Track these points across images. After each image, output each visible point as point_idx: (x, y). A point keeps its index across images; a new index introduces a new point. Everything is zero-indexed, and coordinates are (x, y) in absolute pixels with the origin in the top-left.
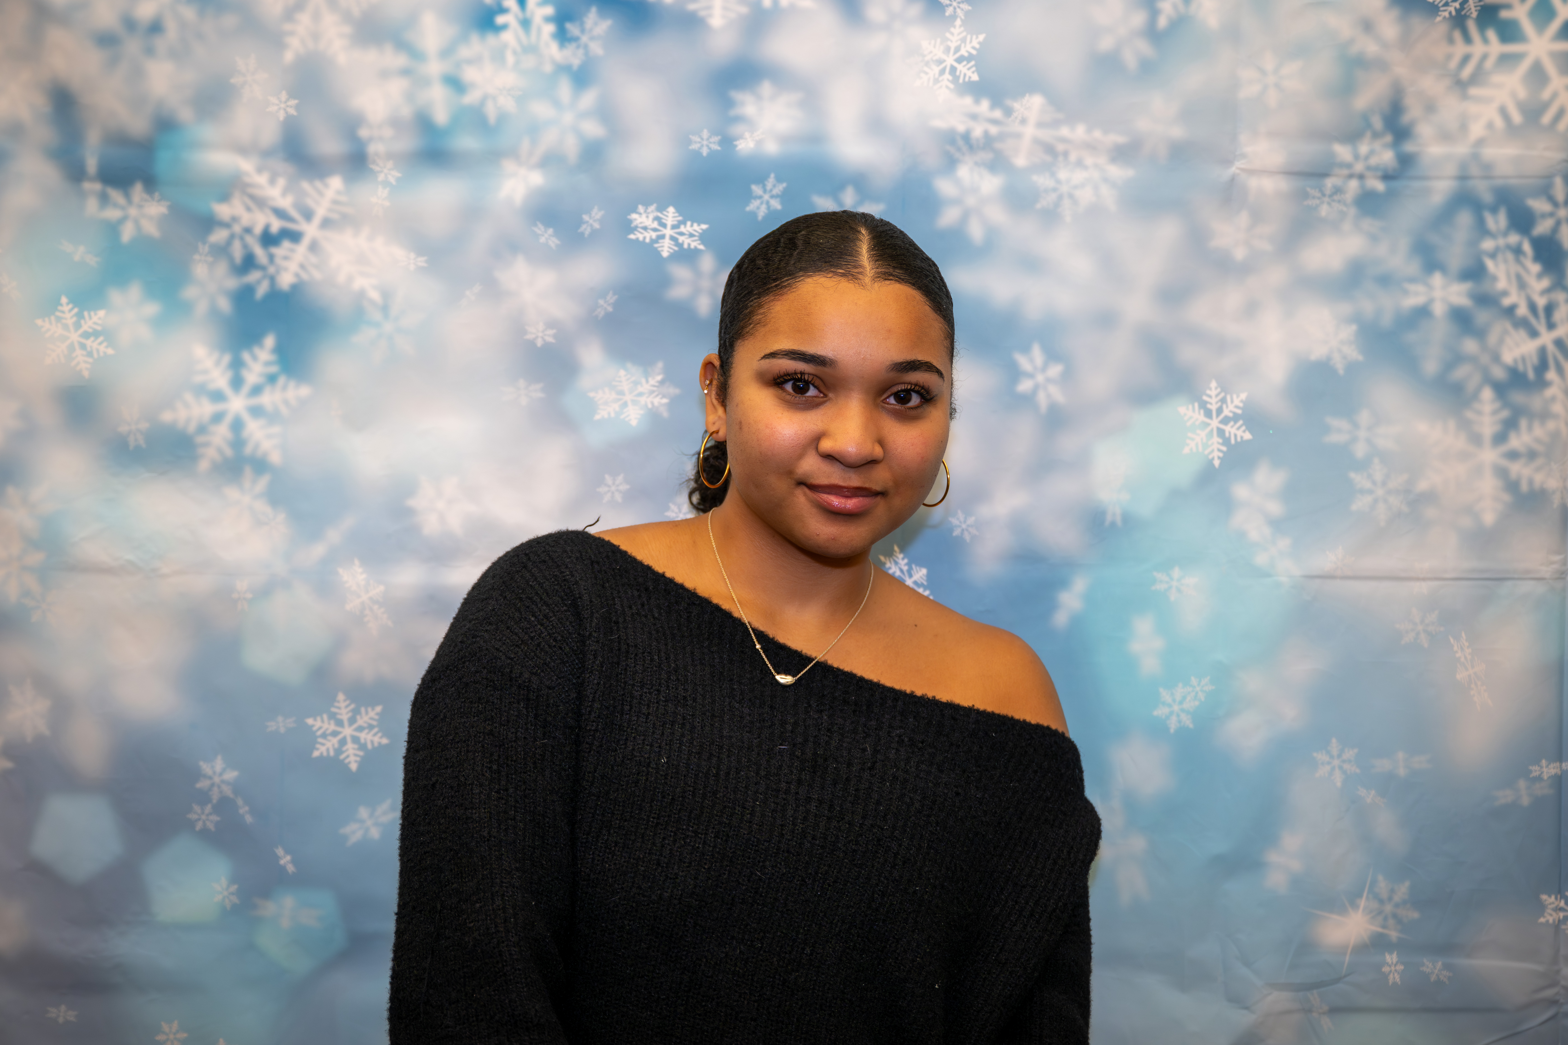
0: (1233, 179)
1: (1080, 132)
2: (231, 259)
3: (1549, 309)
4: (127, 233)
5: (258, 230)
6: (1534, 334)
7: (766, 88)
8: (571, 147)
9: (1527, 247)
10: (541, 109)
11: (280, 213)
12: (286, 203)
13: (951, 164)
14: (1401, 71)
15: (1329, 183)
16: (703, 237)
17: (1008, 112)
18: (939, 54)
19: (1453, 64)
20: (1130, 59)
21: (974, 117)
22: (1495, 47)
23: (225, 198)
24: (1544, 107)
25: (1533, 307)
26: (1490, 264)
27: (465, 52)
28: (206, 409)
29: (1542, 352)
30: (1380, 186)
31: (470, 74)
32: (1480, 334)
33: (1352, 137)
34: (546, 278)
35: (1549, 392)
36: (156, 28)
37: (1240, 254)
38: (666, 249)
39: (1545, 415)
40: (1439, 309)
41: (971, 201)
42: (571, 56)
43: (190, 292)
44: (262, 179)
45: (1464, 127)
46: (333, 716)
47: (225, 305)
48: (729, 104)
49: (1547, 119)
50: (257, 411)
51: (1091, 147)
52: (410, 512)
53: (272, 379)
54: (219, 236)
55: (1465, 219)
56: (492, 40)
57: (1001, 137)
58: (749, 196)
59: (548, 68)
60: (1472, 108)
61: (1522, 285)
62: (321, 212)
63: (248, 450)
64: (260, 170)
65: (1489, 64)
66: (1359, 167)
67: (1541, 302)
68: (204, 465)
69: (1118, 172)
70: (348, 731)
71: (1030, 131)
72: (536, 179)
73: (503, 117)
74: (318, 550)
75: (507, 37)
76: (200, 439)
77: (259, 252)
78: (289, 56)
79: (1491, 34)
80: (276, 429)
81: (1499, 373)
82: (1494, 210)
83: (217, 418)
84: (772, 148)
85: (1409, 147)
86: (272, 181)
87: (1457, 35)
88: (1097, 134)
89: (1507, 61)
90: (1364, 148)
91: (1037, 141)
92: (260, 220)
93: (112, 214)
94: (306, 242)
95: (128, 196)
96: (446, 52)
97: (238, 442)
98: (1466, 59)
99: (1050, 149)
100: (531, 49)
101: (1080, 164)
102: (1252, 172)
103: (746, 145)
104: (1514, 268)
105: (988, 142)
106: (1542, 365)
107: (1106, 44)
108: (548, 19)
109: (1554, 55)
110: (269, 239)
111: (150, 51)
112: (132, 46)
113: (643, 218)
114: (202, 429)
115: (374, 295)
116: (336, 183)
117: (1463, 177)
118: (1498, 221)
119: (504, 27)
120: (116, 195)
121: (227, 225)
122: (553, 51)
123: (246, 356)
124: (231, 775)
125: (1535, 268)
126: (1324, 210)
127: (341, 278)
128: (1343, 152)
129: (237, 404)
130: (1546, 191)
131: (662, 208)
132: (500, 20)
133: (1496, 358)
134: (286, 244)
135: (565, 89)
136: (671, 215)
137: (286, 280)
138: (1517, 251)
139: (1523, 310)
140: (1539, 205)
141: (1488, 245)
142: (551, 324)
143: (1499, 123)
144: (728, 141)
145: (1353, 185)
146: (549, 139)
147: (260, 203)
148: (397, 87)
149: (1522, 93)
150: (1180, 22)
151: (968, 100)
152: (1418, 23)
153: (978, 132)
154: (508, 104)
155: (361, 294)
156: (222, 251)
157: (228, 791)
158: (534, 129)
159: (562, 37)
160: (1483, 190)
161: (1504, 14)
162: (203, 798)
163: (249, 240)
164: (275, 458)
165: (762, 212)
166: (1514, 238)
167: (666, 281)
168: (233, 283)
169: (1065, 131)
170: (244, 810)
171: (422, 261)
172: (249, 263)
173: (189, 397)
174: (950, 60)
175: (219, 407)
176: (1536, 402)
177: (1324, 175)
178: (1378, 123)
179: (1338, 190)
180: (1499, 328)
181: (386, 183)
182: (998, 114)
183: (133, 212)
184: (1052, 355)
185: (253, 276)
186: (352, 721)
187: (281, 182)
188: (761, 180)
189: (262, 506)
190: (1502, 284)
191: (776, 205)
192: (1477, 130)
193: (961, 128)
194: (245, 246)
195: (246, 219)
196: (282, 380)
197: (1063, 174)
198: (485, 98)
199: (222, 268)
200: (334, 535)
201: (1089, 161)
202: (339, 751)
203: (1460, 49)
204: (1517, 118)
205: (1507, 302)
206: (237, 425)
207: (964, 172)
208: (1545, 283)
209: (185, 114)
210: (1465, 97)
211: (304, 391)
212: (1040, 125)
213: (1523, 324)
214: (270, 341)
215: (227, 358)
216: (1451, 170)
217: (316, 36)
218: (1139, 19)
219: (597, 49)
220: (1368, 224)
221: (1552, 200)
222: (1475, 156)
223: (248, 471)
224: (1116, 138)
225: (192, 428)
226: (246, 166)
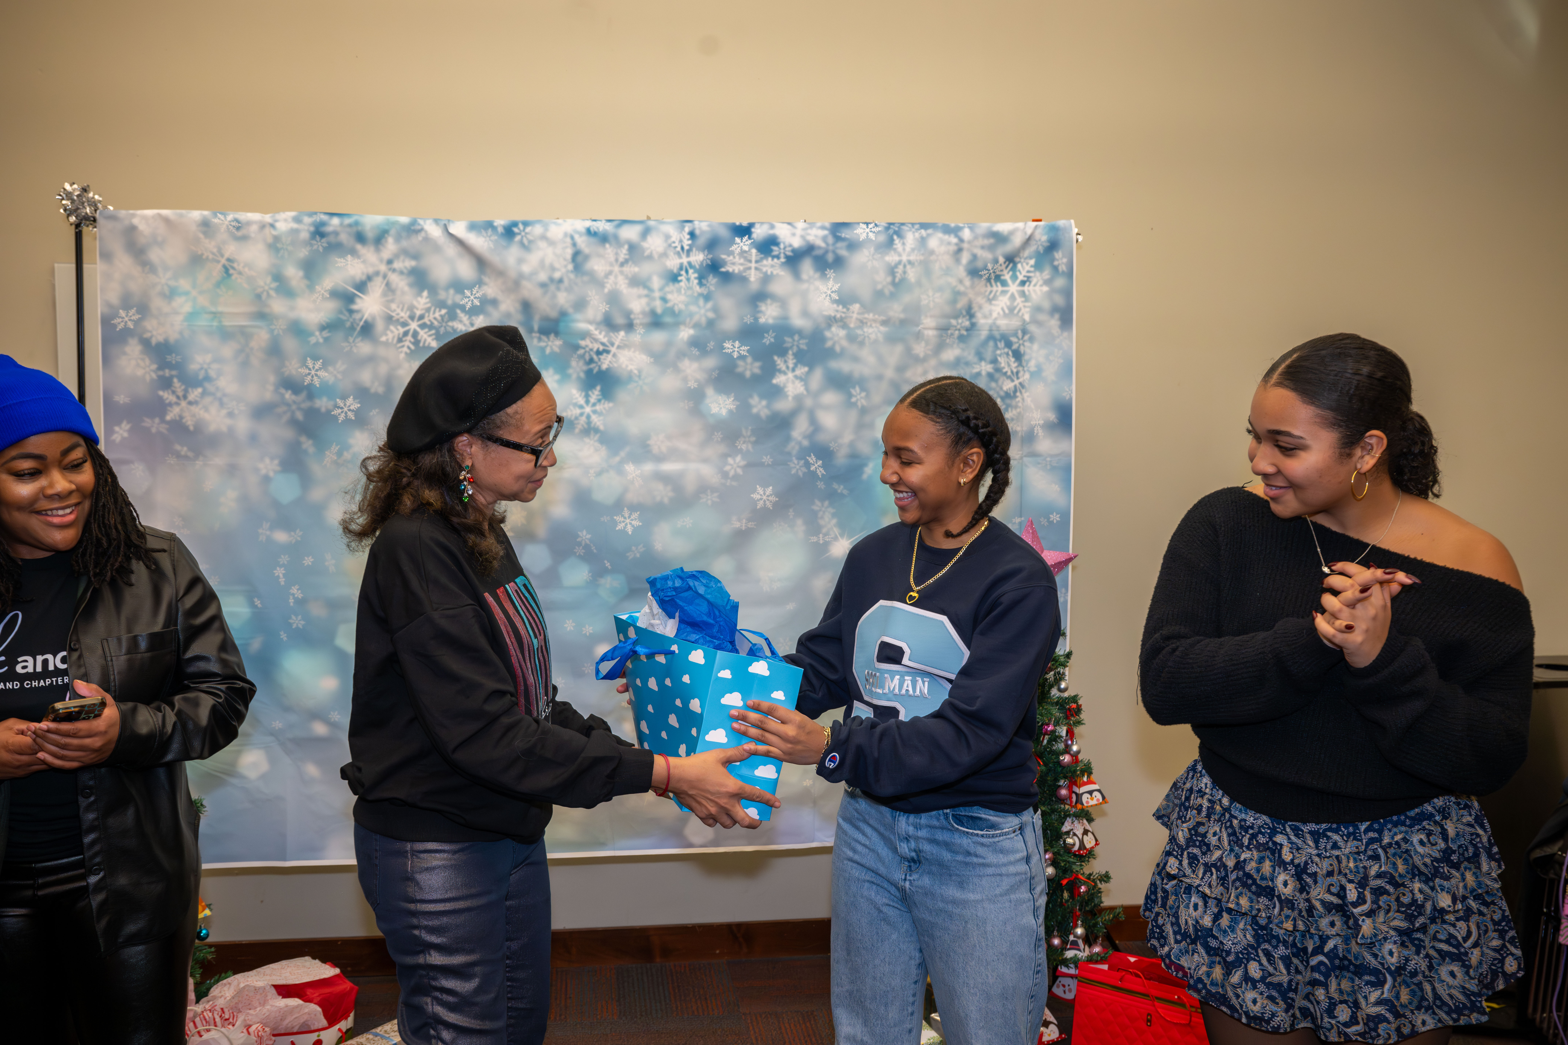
0: (919, 331)
1: (871, 316)
2: (585, 360)
3: (1017, 373)
4: (548, 351)
5: (595, 350)
6: (1013, 381)
7: (769, 301)
8: (703, 321)
9: (1010, 353)
10: (693, 308)
11: (603, 344)
12: (605, 340)
13: (829, 326)
14: (971, 295)
15: (949, 332)
16: (748, 351)
17: (848, 309)
18: (825, 290)
19: (987, 293)
20: (887, 292)
21: (837, 311)
22: (1000, 288)
23: (583, 338)
24: (1015, 308)
25: (1012, 372)
26: (999, 359)
27: (667, 289)
28: (578, 411)
29: (1015, 386)
30: (965, 333)
31: (669, 296)
32: (996, 381)
33: (956, 317)
34: (695, 365)
35: (1017, 399)
36: (561, 281)
37: (922, 355)
38: (735, 355)
39: (1016, 407)
40: (984, 373)
41: (836, 339)
42: (704, 291)
43: (570, 371)
44: (597, 332)
45: (991, 314)
46: (623, 516)
47: (582, 375)
48: (756, 306)
49: (1016, 312)
50: (595, 412)
51: (875, 321)
52: (648, 445)
53: (599, 401)
54: (581, 352)
55: (991, 344)
56: (677, 285)
57: (846, 317)
58: (763, 337)
59: (696, 294)
60: (993, 308)
61: (1009, 365)
62: (617, 343)
63: (592, 425)
64: (596, 329)
65: (998, 294)
66: (959, 327)
67: (1015, 370)
68: (577, 431)
69: (883, 329)
70: (628, 521)
71: (855, 316)
72: (691, 332)
73: (680, 311)
74: (617, 459)
75: (682, 284)
76: (576, 422)
77: (595, 357)
78: (606, 290)
79: (999, 284)
80: (601, 418)
81: (1002, 393)
82: (1000, 341)
83: (582, 414)
84: (771, 321)
85: (974, 320)
86: (600, 333)
87: (988, 284)
88: (877, 316)
89: (1004, 293)
90: (960, 321)
91: (857, 319)
92: (596, 346)
93: (542, 344)
94: (611, 354)
95: (548, 338)
96: (661, 289)
97: (589, 422)
98: (991, 292)
99: (861, 321)
100: (690, 288)
101: (871, 326)
102: (925, 328)
103: (762, 320)
104: (1006, 360)
105: (842, 319)
106: (1015, 391)
107: (879, 287)
108: (696, 278)
109: (1019, 292)
110: (599, 353)
111: (558, 289)
112: (552, 288)
113: (728, 345)
114: (576, 418)
115: (636, 372)
116: (622, 333)
117: (990, 330)
118: (1001, 345)
119: (681, 281)
120: (544, 338)
121: (584, 348)
122: (697, 289)
123: (590, 393)
124: (589, 536)
125: (1013, 360)
126: (948, 341)
127: (624, 366)
128: (954, 322)
129: (588, 410)
130: (1015, 335)
131: (734, 342)
132: (680, 278)
133: (1001, 388)
134: (605, 354)
135: (701, 302)
136: (737, 344)
137: (604, 367)
138: (1007, 354)
139: (1009, 373)
140: (1014, 339)
141: (998, 352)
142: (696, 381)
143: (1001, 313)
144: (756, 319)
145: (957, 332)
146: (696, 318)
147: (596, 340)
148: (644, 301)
149: (1008, 303)
150: (903, 280)
151: (835, 306)
152: (976, 280)
153: (838, 316)
154: (682, 307)
155: (631, 371)
156: (582, 357)
157: (588, 542)
158: (691, 315)
159: (701, 284)
160: (997, 334)
161: (1002, 278)
162: (579, 544)
163: (592, 353)
164: (602, 428)
165: (768, 343)
166: (1006, 350)
167: (735, 366)
168: (585, 368)
169: (866, 316)
170: (593, 548)
171: (652, 360)
172: (591, 361)
173: (571, 407)
174: (829, 292)
175: (582, 411)
176: (1014, 403)
177: (948, 329)
178: (964, 313)
179: (952, 334)
180: (1002, 379)
181: (640, 334)
182: (845, 310)
183: (550, 343)
184: (863, 389)
185: (592, 366)
186: (629, 517)
187: (603, 333)
188: (767, 332)
189: (597, 445)
190: (1003, 365)
191: (772, 340)
192: (995, 315)
193: (833, 314)
194: (590, 355)
195: (591, 346)
196: (603, 401)
197: (865, 330)
198: (674, 305)
199: (581, 363)
200: (623, 454)
201: (874, 325)
202: (625, 528)
203: (989, 289)
204: (1007, 311)
205: (1004, 370)
206: (588, 417)
207: (834, 329)
208: (1016, 364)
209: (570, 310)
210: (991, 304)
211: (611, 405)
212: (858, 313)
213: (1009, 378)
214: (598, 388)
215: (583, 394)
216: (987, 328)
217: (616, 284)
218: (889, 279)
219: (712, 288)
220: (962, 345)
221: (1018, 337)
222: (994, 323)
223: (592, 432)
224: (883, 318)
225: (573, 418)
226: (591, 328)
